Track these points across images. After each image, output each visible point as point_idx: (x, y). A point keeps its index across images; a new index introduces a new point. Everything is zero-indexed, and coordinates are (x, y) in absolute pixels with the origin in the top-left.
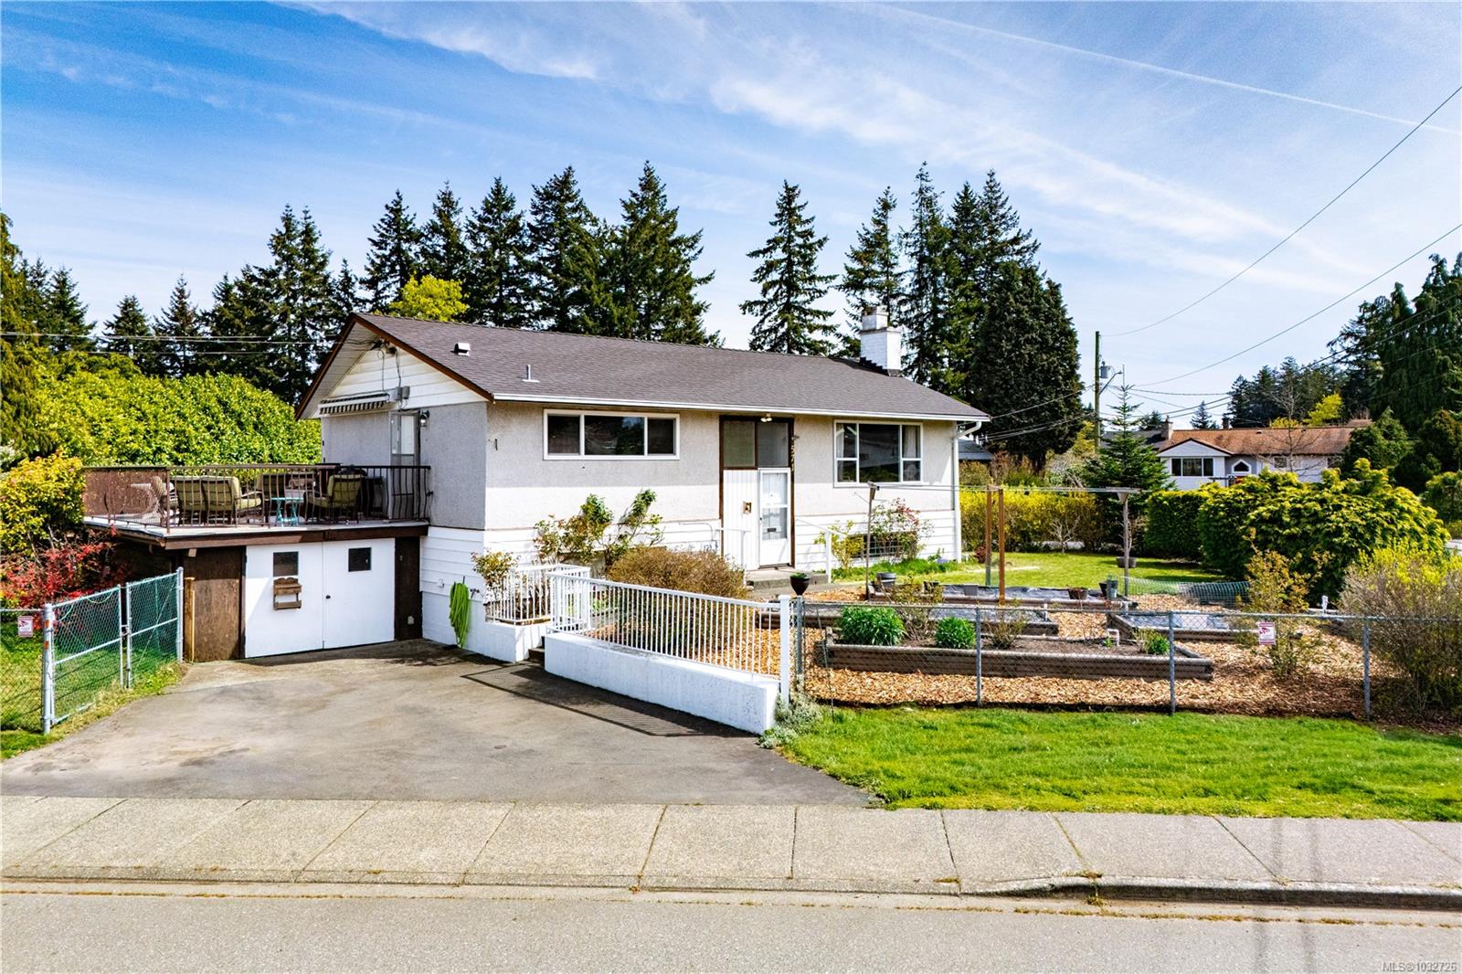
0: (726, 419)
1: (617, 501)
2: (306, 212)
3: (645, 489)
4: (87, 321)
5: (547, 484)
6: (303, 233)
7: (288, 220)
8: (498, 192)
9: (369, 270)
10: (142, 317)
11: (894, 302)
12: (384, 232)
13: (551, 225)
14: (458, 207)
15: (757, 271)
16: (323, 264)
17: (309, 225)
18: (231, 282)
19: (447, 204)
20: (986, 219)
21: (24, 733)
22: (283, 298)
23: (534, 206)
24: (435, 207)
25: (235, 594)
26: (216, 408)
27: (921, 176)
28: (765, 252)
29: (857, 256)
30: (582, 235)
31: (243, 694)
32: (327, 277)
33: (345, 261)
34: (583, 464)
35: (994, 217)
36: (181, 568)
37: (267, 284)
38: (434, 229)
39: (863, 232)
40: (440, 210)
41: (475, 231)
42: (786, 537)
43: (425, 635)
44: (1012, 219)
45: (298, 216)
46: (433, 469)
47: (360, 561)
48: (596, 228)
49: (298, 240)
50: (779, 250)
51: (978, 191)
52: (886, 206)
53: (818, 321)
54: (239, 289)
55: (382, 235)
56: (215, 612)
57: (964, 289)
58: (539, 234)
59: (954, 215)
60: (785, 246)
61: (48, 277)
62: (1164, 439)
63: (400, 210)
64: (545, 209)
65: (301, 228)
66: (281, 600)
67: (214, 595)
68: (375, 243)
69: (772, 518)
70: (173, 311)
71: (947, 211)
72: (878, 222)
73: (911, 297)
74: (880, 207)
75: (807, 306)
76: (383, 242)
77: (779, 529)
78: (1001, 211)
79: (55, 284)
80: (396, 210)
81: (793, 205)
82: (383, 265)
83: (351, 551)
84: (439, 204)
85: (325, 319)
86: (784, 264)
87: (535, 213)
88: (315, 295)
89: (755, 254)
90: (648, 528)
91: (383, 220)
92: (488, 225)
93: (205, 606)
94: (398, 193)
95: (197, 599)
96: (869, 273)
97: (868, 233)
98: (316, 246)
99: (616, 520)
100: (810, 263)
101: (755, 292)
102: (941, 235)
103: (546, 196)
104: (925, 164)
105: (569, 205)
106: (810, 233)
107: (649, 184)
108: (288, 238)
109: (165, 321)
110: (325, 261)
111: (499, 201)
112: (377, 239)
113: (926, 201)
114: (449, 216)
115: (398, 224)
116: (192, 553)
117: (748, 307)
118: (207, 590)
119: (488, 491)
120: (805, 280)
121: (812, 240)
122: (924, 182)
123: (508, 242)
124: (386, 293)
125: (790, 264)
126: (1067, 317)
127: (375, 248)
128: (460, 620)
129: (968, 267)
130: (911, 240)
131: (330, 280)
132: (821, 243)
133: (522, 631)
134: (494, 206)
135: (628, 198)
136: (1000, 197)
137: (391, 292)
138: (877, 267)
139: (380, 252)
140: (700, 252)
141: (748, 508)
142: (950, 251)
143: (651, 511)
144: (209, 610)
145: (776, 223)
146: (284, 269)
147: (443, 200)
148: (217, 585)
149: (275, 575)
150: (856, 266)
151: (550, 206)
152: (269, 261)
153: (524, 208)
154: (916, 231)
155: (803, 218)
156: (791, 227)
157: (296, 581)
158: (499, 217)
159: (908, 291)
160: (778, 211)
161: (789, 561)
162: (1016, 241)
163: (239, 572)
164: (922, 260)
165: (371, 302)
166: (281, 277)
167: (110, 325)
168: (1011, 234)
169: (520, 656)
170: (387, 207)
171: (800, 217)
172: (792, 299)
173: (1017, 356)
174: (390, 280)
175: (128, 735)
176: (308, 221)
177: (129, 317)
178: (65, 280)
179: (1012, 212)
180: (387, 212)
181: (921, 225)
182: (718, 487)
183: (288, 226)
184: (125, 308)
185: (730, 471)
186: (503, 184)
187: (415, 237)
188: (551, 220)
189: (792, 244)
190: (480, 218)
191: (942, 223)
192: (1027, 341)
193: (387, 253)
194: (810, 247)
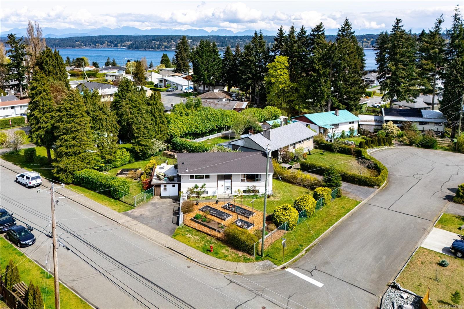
0: (218, 175)
2: (261, 31)
3: (204, 183)
5: (189, 183)
6: (260, 37)
8: (302, 29)
14: (295, 30)
17: (261, 34)
23: (311, 34)
25: (160, 189)
31: (154, 204)
32: (264, 49)
34: (195, 180)
36: (155, 187)
47: (174, 186)
56: (158, 191)
63: (282, 31)
66: (165, 190)
77: (229, 188)
90: (205, 188)
94: (282, 26)
99: (200, 187)
103: (315, 30)
105: (321, 33)
107: (347, 24)
110: (264, 44)
111: (302, 32)
114: (293, 33)
115: (281, 34)
119: (182, 184)
127: (275, 41)
135: (340, 28)
141: (223, 186)
147: (292, 29)
148: (158, 188)
149: (164, 187)
153: (308, 34)
161: (231, 193)
163: (160, 187)
180: (279, 31)
182: (217, 183)
185: (219, 181)
186: (304, 27)
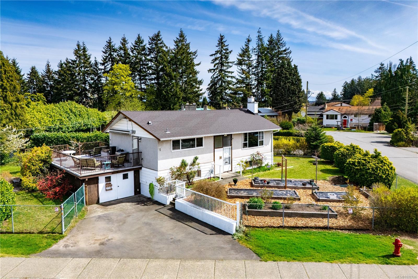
1: (189, 160)
2: (83, 43)
3: (196, 156)
4: (22, 74)
5: (172, 158)
6: (83, 49)
7: (78, 45)
8: (139, 38)
9: (102, 60)
10: (37, 72)
11: (251, 68)
12: (106, 49)
13: (154, 48)
14: (128, 42)
15: (212, 60)
16: (89, 58)
17: (84, 47)
18: (62, 62)
19: (124, 41)
20: (277, 44)
21: (58, 234)
22: (78, 68)
23: (149, 42)
24: (121, 42)
25: (97, 188)
26: (69, 112)
27: (259, 32)
28: (214, 54)
29: (240, 56)
30: (163, 51)
31: (105, 218)
32: (90, 62)
33: (95, 58)
34: (181, 152)
35: (279, 44)
36: (84, 183)
37: (73, 64)
38: (121, 48)
39: (242, 48)
40: (122, 43)
41: (133, 50)
42: (230, 164)
43: (142, 193)
44: (284, 44)
45: (81, 44)
46: (143, 153)
47: (125, 177)
48: (167, 49)
49: (82, 51)
50: (218, 54)
51: (275, 36)
52: (249, 41)
53: (230, 75)
54: (65, 65)
55: (106, 50)
56: (92, 193)
57: (270, 65)
58: (151, 51)
59: (268, 43)
60: (220, 53)
61: (10, 61)
62: (324, 109)
63: (111, 43)
64: (152, 43)
65: (82, 48)
66: (107, 188)
67: (92, 189)
68: (104, 52)
69: (226, 159)
70: (46, 71)
71: (266, 42)
72: (246, 45)
73: (256, 67)
74: (247, 41)
75: (227, 70)
76: (106, 52)
77: (228, 162)
78: (281, 42)
79: (12, 63)
80: (110, 43)
81: (223, 41)
82: (106, 59)
83: (123, 174)
84: (122, 41)
85: (90, 74)
86: (220, 58)
87: (150, 45)
88: (87, 67)
89: (212, 55)
90: (196, 166)
91: (106, 46)
92: (136, 48)
93: (90, 192)
94: (110, 38)
95: (88, 190)
96: (244, 60)
97: (243, 49)
98: (87, 53)
99: (189, 165)
100: (228, 58)
101: (212, 66)
102: (264, 49)
103: (153, 39)
104: (260, 28)
105: (159, 42)
106: (227, 49)
107: (182, 35)
108: (79, 51)
109: (44, 74)
110: (90, 57)
111: (139, 41)
112: (104, 51)
113: (260, 39)
114: (125, 44)
115: (110, 47)
116: (87, 180)
117: (210, 71)
118: (90, 188)
119: (159, 161)
120: (226, 63)
121: (228, 51)
122: (259, 34)
123: (142, 53)
124: (107, 67)
125: (222, 58)
126: (299, 75)
127: (104, 54)
128: (152, 192)
129: (272, 59)
130: (256, 50)
131: (91, 63)
132: (230, 52)
133: (169, 197)
134: (138, 42)
135: (175, 39)
136: (281, 38)
137: (109, 67)
138: (246, 59)
139: (105, 55)
140: (197, 56)
141: (221, 158)
142: (266, 54)
143: (198, 161)
144: (91, 192)
145: (218, 46)
146: (78, 60)
147: (123, 40)
148: (92, 186)
149: (106, 182)
150: (240, 58)
151: (154, 42)
152: (74, 58)
153: (146, 43)
154: (257, 48)
155: (226, 45)
156: (222, 47)
157: (110, 183)
158: (139, 46)
159: (255, 65)
160: (218, 43)
161: (231, 170)
162: (285, 51)
163: (97, 183)
164: (259, 56)
165: (103, 70)
166: (77, 62)
167: (28, 74)
168: (284, 49)
169: (168, 203)
170: (107, 41)
171: (224, 44)
172: (222, 68)
173: (285, 86)
174: (108, 63)
175: (82, 233)
176: (84, 46)
177: (33, 72)
178: (15, 61)
179: (284, 42)
180: (107, 43)
181: (258, 46)
182: (213, 153)
183: (78, 47)
184: (32, 69)
185: (216, 149)
186: (140, 36)
187: (115, 51)
188: (154, 46)
189: (222, 52)
190: (134, 46)
191: (264, 45)
192: (288, 82)
193: (107, 55)
194: (227, 53)
